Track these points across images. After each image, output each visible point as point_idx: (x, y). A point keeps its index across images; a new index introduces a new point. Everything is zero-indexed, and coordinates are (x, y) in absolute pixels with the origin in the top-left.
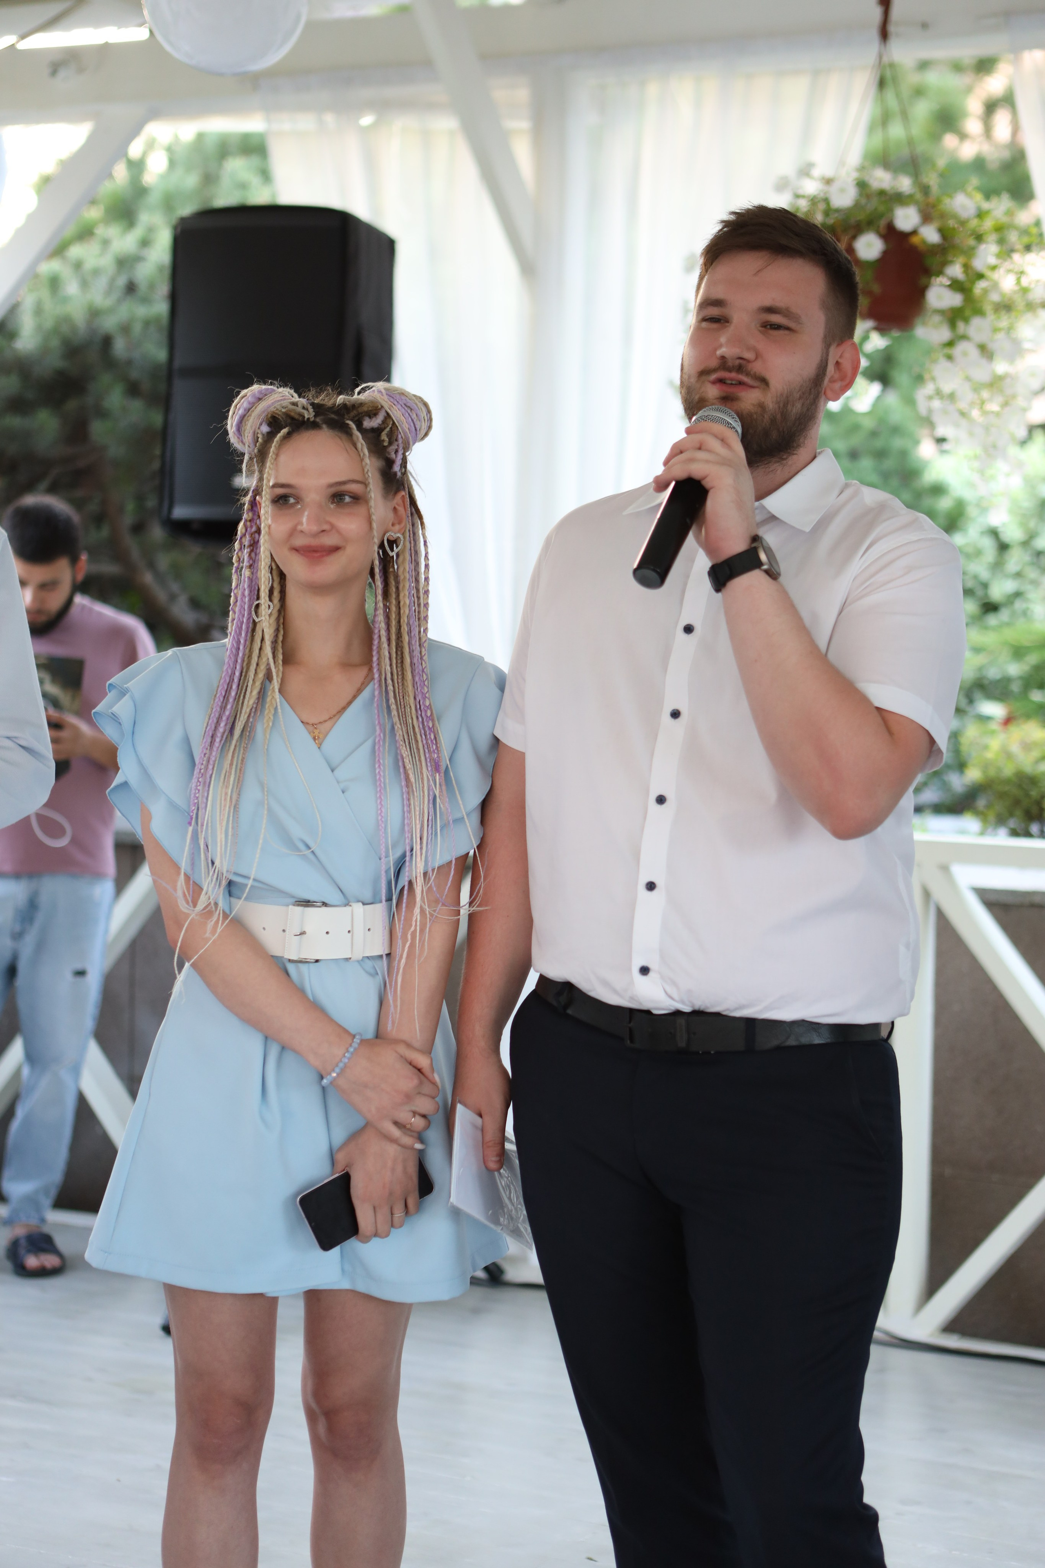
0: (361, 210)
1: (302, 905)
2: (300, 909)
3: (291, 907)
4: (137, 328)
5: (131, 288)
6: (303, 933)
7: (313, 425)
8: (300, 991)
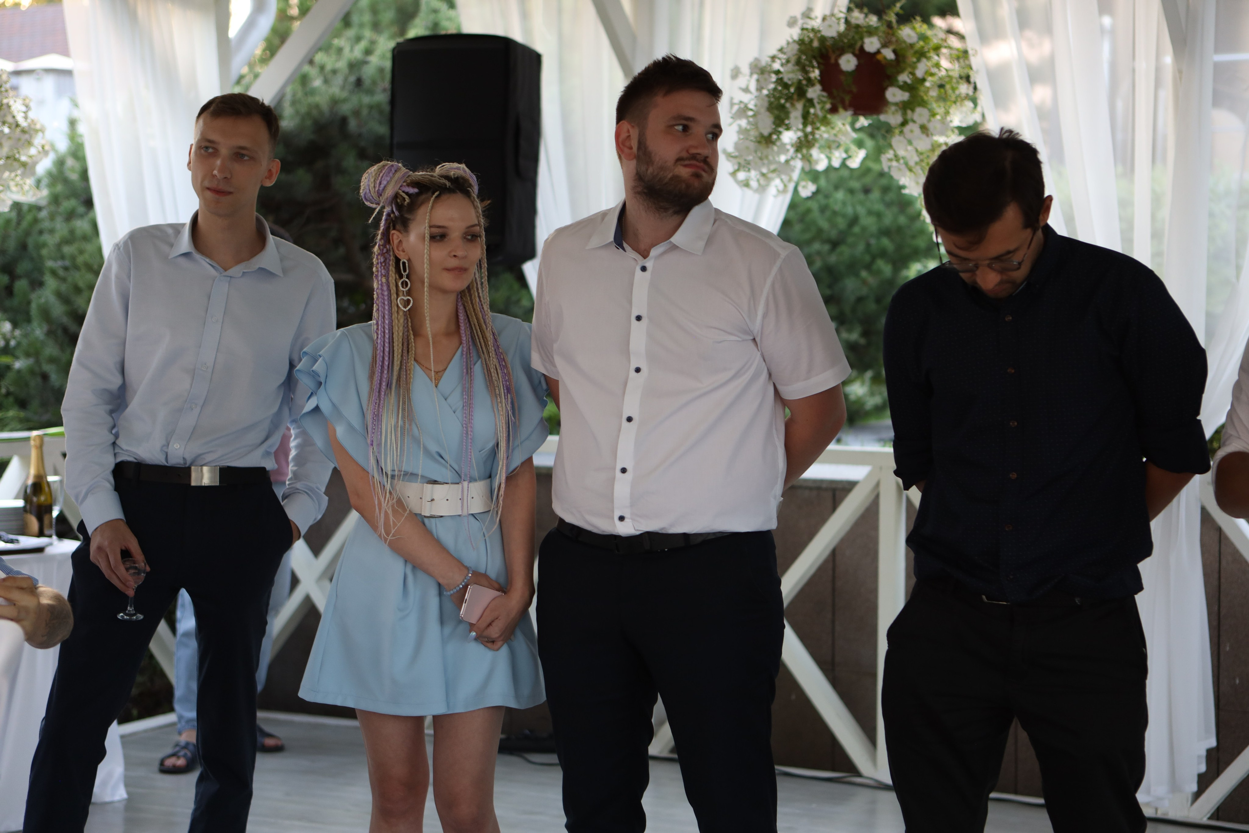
0: (517, 36)
1: (432, 483)
2: (430, 486)
3: (425, 484)
4: (365, 112)
5: (359, 82)
6: (433, 500)
7: (450, 191)
8: (428, 533)
